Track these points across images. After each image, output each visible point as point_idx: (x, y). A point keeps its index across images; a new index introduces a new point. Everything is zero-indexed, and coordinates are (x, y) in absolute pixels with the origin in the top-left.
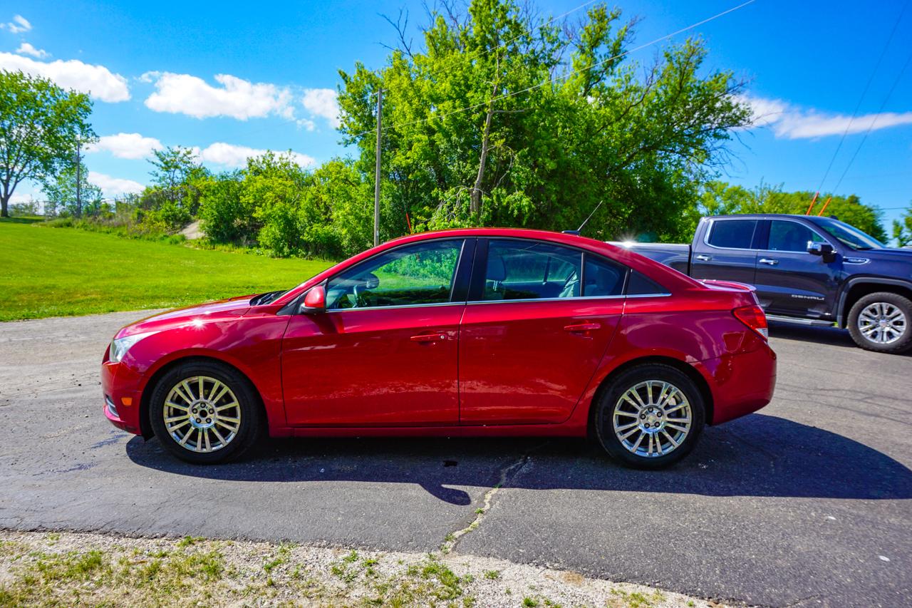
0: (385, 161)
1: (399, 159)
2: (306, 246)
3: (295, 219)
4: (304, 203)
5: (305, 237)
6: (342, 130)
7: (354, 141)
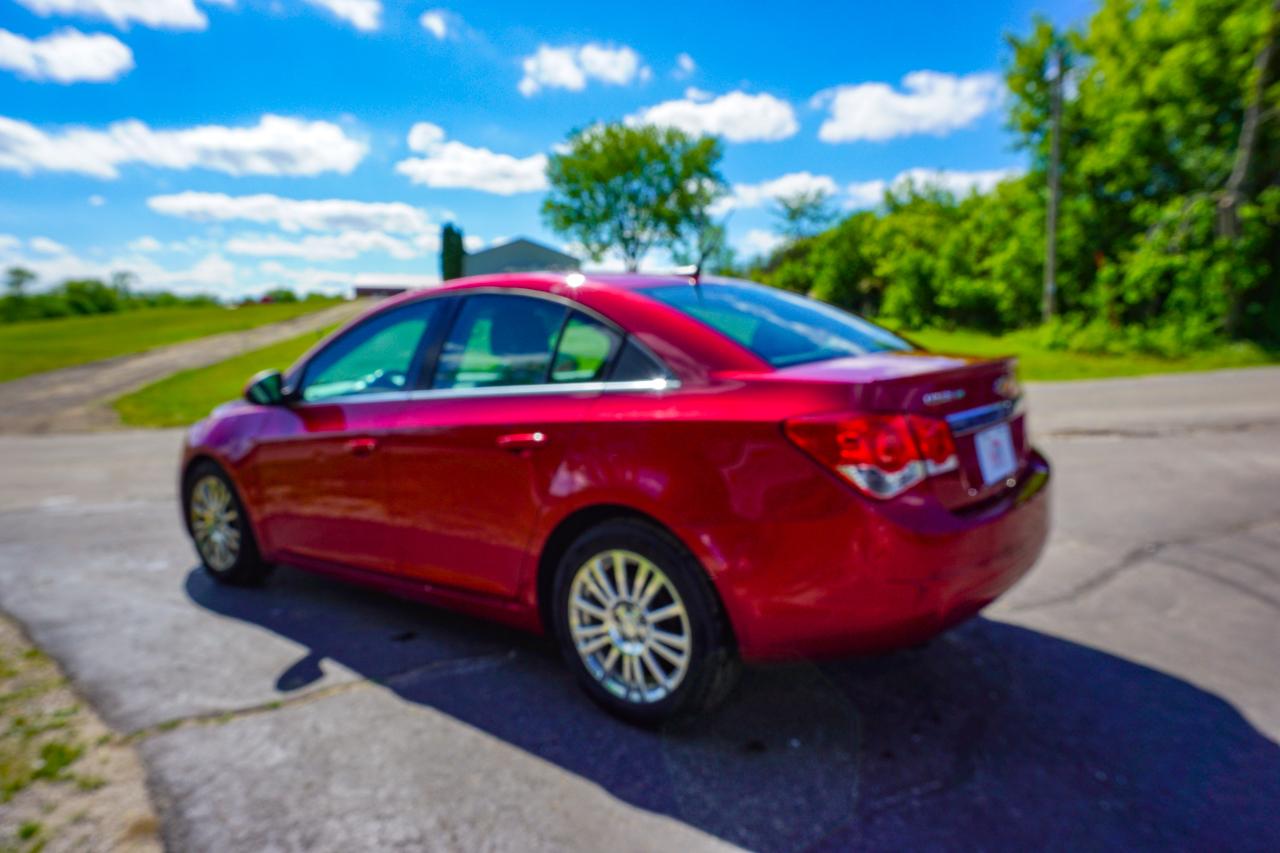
0: (1070, 166)
1: (1092, 161)
2: (946, 312)
3: (931, 274)
4: (946, 249)
5: (944, 300)
6: (1010, 128)
7: (1028, 143)
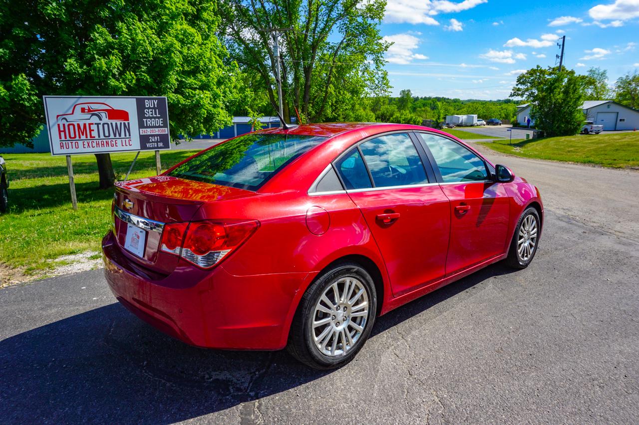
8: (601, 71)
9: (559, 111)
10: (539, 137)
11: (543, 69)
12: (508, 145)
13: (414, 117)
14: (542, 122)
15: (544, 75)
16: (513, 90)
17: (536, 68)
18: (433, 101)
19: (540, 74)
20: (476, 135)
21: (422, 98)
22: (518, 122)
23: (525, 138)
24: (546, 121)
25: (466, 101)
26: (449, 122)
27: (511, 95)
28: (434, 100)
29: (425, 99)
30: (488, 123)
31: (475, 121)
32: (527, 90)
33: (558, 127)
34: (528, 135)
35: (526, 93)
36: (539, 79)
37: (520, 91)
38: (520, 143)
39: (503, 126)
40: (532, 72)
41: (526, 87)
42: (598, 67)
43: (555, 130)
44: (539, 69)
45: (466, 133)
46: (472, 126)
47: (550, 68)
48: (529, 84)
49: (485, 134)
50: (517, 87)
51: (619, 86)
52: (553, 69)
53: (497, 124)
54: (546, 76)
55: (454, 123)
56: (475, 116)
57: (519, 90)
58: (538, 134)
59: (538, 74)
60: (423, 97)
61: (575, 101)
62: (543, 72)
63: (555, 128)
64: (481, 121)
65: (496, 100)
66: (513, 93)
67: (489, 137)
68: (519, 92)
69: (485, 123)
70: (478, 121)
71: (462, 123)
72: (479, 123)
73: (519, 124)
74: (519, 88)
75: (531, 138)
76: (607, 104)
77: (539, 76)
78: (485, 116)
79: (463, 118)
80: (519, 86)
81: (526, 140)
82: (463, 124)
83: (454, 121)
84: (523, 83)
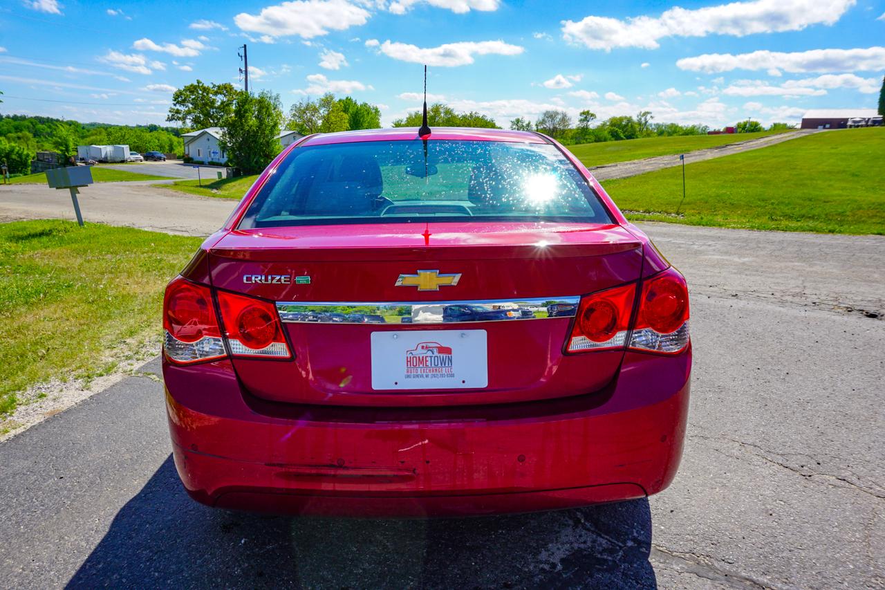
8: (274, 94)
9: (255, 142)
10: (236, 175)
11: (206, 85)
12: (197, 186)
13: (17, 148)
14: (236, 157)
15: (207, 94)
16: (170, 111)
17: (196, 84)
18: (32, 123)
19: (203, 92)
20: (138, 175)
21: (8, 117)
22: (190, 156)
23: (216, 178)
24: (240, 154)
25: (87, 125)
26: (85, 156)
27: (168, 118)
28: (33, 120)
29: (15, 118)
30: (147, 158)
31: (127, 154)
32: (189, 113)
33: (256, 162)
34: (220, 174)
35: (189, 117)
36: (202, 99)
37: (180, 113)
38: (213, 184)
39: (168, 162)
40: (192, 89)
41: (187, 109)
42: (269, 90)
43: (253, 167)
44: (201, 85)
45: (121, 172)
46: (123, 162)
47: (214, 86)
48: (190, 106)
49: (150, 173)
50: (176, 108)
51: (294, 115)
52: (219, 87)
53: (159, 159)
54: (211, 95)
55: (94, 158)
56: (126, 147)
57: (178, 112)
58: (234, 172)
59: (200, 92)
60: (11, 115)
61: (271, 129)
62: (205, 90)
63: (253, 163)
64: (135, 154)
65: (135, 125)
66: (170, 115)
67: (159, 177)
68: (180, 116)
69: (142, 158)
70: (131, 154)
71: (106, 158)
72: (133, 157)
73: (192, 159)
74: (178, 110)
75: (224, 176)
76: (293, 135)
77: (202, 94)
78: (137, 147)
79: (107, 150)
80: (178, 107)
81: (218, 179)
82: (109, 158)
83: (93, 154)
84: (183, 103)
